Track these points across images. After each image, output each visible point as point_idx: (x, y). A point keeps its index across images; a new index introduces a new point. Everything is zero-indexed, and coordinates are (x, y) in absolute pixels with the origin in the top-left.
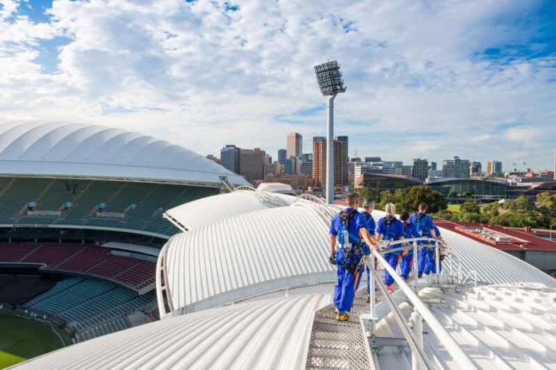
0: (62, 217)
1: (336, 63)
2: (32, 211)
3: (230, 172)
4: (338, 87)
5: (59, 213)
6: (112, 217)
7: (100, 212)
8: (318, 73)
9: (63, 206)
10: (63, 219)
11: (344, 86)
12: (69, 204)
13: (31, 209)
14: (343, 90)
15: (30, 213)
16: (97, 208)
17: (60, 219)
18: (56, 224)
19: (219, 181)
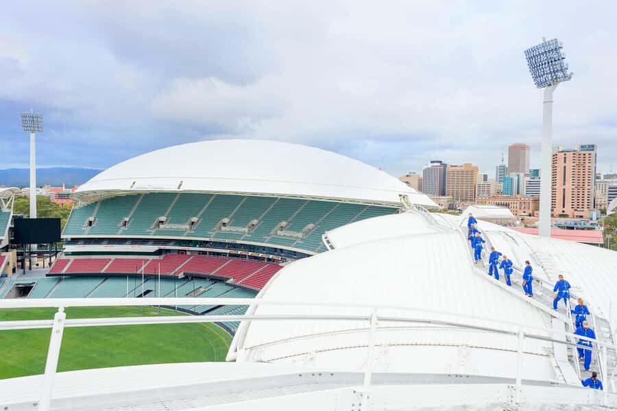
0: (249, 234)
1: (556, 42)
2: (225, 226)
3: (413, 190)
4: (560, 74)
5: (246, 230)
6: (291, 237)
7: (282, 230)
8: (530, 59)
9: (250, 224)
10: (250, 236)
11: (568, 72)
12: (255, 222)
13: (224, 224)
14: (567, 78)
15: (223, 228)
16: (279, 226)
17: (247, 236)
18: (243, 240)
19: (397, 200)
